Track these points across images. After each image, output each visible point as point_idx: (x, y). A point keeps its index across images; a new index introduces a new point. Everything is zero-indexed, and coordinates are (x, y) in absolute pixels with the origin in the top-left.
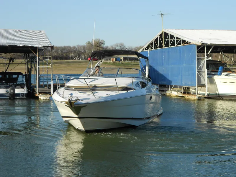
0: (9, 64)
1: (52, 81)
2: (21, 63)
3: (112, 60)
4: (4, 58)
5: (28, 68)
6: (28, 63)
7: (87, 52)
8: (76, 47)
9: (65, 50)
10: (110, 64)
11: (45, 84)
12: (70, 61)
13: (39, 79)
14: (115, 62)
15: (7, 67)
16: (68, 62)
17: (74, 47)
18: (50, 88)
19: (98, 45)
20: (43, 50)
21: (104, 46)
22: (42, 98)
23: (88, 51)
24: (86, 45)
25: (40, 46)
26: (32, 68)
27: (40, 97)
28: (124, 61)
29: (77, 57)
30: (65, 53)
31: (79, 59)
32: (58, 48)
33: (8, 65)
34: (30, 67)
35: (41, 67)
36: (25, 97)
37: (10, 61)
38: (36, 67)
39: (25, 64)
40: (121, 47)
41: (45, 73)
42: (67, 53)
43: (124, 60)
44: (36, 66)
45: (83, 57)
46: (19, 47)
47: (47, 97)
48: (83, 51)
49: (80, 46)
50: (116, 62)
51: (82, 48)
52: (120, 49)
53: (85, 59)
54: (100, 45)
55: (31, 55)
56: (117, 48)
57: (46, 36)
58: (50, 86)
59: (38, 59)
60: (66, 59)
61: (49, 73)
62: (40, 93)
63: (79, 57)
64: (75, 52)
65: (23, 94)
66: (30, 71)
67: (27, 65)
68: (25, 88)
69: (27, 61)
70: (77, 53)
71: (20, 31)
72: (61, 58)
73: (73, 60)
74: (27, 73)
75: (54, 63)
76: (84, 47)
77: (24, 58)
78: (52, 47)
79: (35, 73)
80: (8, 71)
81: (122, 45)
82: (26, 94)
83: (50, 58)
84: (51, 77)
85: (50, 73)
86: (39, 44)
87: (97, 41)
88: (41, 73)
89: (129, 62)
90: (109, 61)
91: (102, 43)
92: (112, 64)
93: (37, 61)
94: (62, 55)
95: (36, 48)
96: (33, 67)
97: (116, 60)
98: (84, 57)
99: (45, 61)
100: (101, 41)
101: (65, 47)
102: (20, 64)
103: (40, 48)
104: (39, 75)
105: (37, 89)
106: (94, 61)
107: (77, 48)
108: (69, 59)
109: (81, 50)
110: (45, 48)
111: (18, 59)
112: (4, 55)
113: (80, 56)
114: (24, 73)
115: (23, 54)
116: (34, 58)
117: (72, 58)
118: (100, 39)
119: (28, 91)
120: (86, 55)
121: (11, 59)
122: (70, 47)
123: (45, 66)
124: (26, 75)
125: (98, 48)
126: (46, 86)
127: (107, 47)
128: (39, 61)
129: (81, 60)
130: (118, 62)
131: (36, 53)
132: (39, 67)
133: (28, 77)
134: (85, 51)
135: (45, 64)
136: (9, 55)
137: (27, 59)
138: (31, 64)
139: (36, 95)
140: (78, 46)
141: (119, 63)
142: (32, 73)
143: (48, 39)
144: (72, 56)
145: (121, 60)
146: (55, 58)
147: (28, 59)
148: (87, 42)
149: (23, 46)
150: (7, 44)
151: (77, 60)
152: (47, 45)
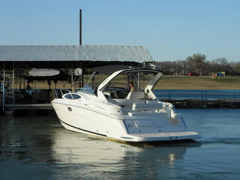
2: (123, 79)
3: (213, 76)
6: (130, 79)
7: (187, 67)
8: (177, 62)
9: (165, 65)
10: (211, 79)
12: (170, 76)
14: (216, 77)
16: (168, 78)
17: (175, 62)
19: (199, 60)
21: (206, 61)
23: (189, 67)
24: (186, 60)
25: (141, 62)
28: (226, 77)
29: (177, 72)
30: (165, 68)
31: (180, 75)
38: (137, 83)
39: (127, 79)
40: (223, 62)
42: (167, 68)
43: (226, 75)
44: (137, 81)
45: (183, 72)
46: (121, 62)
48: (183, 66)
49: (181, 62)
50: (218, 77)
51: (183, 63)
52: (221, 64)
53: (185, 74)
54: (201, 60)
56: (219, 63)
57: (147, 51)
59: (140, 75)
63: (179, 73)
64: (175, 67)
67: (128, 81)
69: (128, 76)
70: (178, 68)
71: (122, 47)
73: (173, 76)
74: (128, 88)
76: (184, 62)
78: (153, 63)
81: (224, 59)
86: (141, 59)
87: (198, 56)
89: (231, 78)
90: (210, 77)
91: (203, 58)
92: (214, 80)
94: (162, 70)
95: (137, 63)
97: (218, 75)
98: (185, 73)
99: (145, 77)
100: (202, 56)
101: (165, 62)
102: (121, 79)
103: (141, 64)
106: (195, 77)
107: (178, 64)
109: (181, 65)
110: (147, 63)
113: (180, 71)
114: (126, 88)
117: (172, 74)
118: (201, 54)
120: (186, 71)
122: (170, 63)
125: (199, 63)
127: (208, 62)
128: (140, 76)
129: (182, 75)
130: (219, 77)
132: (140, 83)
134: (185, 66)
135: (146, 79)
138: (133, 79)
140: (179, 62)
141: (221, 79)
143: (149, 55)
144: (172, 71)
145: (223, 75)
147: (129, 75)
148: (188, 57)
150: (109, 60)
151: (177, 76)
152: (148, 61)
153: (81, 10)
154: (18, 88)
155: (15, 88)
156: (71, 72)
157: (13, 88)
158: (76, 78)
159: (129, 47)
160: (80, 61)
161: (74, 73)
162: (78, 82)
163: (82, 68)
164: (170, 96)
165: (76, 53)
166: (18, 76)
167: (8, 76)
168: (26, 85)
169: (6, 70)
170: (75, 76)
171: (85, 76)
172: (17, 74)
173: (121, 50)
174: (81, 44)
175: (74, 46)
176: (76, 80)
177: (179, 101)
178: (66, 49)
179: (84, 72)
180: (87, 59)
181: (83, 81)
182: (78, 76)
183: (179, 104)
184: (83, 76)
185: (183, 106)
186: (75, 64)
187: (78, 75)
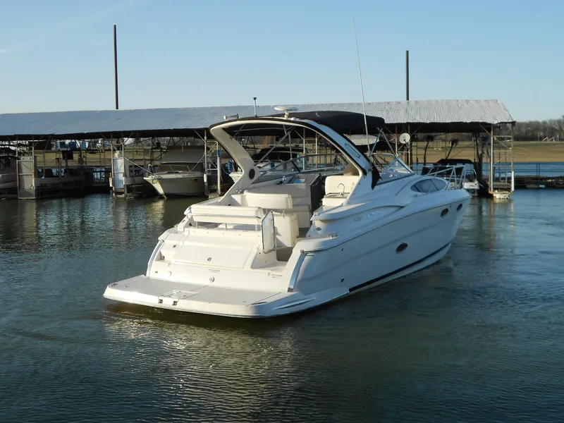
0: (452, 147)
1: (513, 172)
4: (443, 140)
5: (478, 153)
6: (478, 147)
8: (548, 122)
9: (530, 127)
11: (503, 175)
12: (538, 142)
13: (494, 168)
15: (448, 153)
16: (536, 145)
17: (545, 123)
18: (510, 182)
20: (499, 127)
22: (498, 196)
25: (496, 122)
26: (483, 153)
27: (494, 195)
29: (548, 137)
30: (530, 131)
31: (552, 140)
32: (521, 125)
33: (449, 149)
34: (480, 152)
35: (497, 151)
36: (476, 194)
37: (452, 144)
38: (489, 152)
39: (474, 147)
41: (502, 160)
42: (534, 131)
45: (558, 136)
46: (466, 123)
47: (505, 195)
48: (557, 128)
49: (555, 121)
51: (557, 123)
53: (560, 139)
55: (482, 135)
57: (504, 106)
58: (510, 178)
60: (532, 139)
61: (508, 161)
62: (495, 189)
63: (551, 137)
64: (545, 129)
65: (474, 190)
66: (480, 158)
67: (476, 150)
68: (476, 182)
69: (477, 143)
70: (549, 131)
71: (467, 101)
72: (525, 139)
73: (543, 142)
74: (476, 160)
75: (515, 146)
76: (559, 122)
77: (471, 140)
78: (513, 123)
79: (489, 161)
80: (449, 158)
82: (477, 190)
83: (509, 139)
84: (512, 166)
85: (510, 160)
86: (495, 119)
88: (497, 161)
93: (490, 144)
94: (526, 133)
95: (490, 124)
96: (485, 152)
99: (502, 143)
101: (530, 122)
102: (466, 147)
103: (496, 125)
104: (493, 163)
105: (491, 184)
107: (549, 124)
108: (537, 140)
109: (554, 127)
110: (503, 124)
111: (463, 140)
112: (443, 136)
113: (553, 135)
114: (473, 161)
115: (470, 134)
116: (486, 139)
117: (541, 139)
119: (480, 186)
121: (454, 142)
122: (539, 123)
123: (502, 151)
124: (475, 163)
126: (503, 179)
128: (493, 143)
129: (555, 141)
131: (490, 132)
132: (493, 152)
133: (478, 166)
134: (560, 128)
135: (504, 148)
136: (450, 136)
137: (476, 140)
138: (483, 147)
139: (490, 192)
140: (551, 121)
142: (484, 160)
143: (507, 112)
144: (540, 135)
146: (517, 138)
149: (471, 123)
150: (449, 121)
151: (548, 142)
152: (506, 121)
153: (407, 52)
154: (323, 162)
155: (319, 162)
156: (394, 138)
157: (315, 162)
158: (402, 147)
159: (477, 101)
160: (408, 123)
161: (398, 140)
162: (405, 152)
163: (411, 133)
164: (539, 171)
165: (402, 112)
166: (323, 146)
167: (310, 146)
168: (333, 158)
169: (306, 137)
170: (400, 144)
171: (414, 144)
172: (321, 143)
173: (466, 105)
174: (408, 99)
175: (399, 103)
176: (402, 150)
177: (552, 178)
178: (388, 107)
179: (412, 139)
180: (418, 119)
181: (411, 150)
182: (405, 145)
183: (552, 183)
184: (411, 144)
185: (558, 186)
186: (400, 128)
187: (404, 142)
